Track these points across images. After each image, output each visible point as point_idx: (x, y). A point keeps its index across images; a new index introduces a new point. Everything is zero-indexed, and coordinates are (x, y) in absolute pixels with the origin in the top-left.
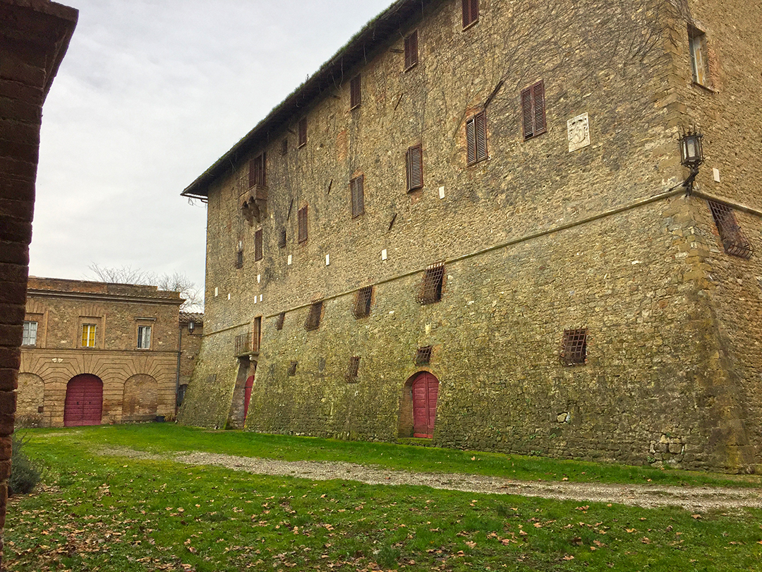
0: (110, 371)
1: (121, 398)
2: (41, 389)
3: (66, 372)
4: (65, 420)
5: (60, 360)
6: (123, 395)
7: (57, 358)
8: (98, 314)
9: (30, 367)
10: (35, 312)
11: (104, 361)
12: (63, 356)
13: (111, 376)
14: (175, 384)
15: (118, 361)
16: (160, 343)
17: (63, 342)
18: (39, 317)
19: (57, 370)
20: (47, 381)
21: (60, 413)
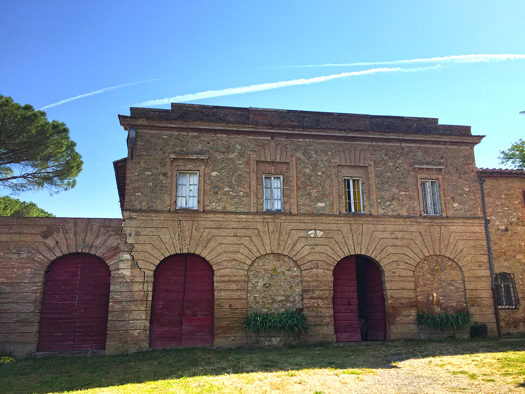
0: (391, 250)
1: (412, 294)
2: (297, 280)
3: (330, 252)
4: (336, 331)
5: (320, 234)
6: (415, 289)
7: (315, 230)
8: (362, 161)
9: (279, 244)
10: (278, 160)
11: (380, 235)
12: (322, 227)
13: (394, 258)
14: (488, 273)
15: (400, 235)
16: (456, 205)
17: (320, 205)
18: (284, 167)
19: (318, 249)
20: (305, 267)
21: (327, 320)
